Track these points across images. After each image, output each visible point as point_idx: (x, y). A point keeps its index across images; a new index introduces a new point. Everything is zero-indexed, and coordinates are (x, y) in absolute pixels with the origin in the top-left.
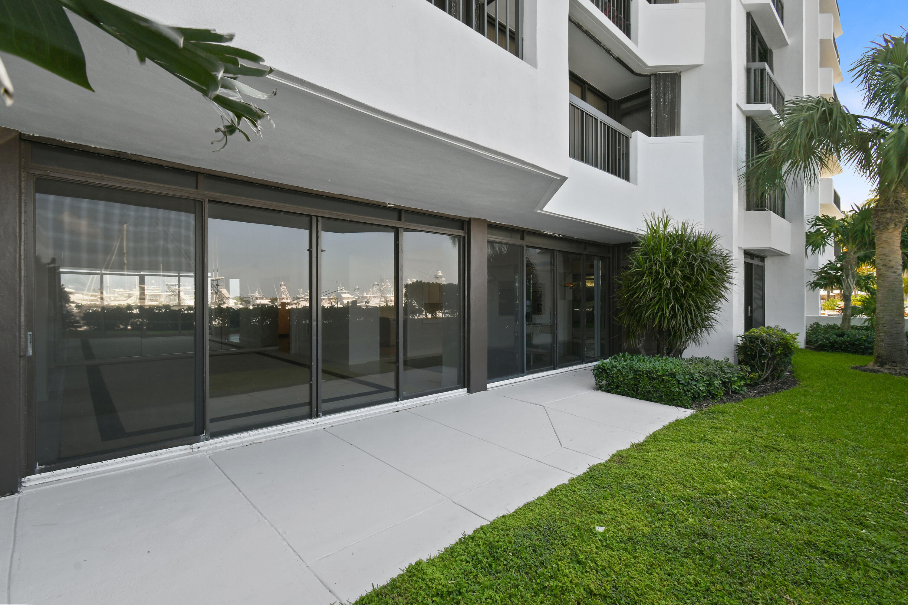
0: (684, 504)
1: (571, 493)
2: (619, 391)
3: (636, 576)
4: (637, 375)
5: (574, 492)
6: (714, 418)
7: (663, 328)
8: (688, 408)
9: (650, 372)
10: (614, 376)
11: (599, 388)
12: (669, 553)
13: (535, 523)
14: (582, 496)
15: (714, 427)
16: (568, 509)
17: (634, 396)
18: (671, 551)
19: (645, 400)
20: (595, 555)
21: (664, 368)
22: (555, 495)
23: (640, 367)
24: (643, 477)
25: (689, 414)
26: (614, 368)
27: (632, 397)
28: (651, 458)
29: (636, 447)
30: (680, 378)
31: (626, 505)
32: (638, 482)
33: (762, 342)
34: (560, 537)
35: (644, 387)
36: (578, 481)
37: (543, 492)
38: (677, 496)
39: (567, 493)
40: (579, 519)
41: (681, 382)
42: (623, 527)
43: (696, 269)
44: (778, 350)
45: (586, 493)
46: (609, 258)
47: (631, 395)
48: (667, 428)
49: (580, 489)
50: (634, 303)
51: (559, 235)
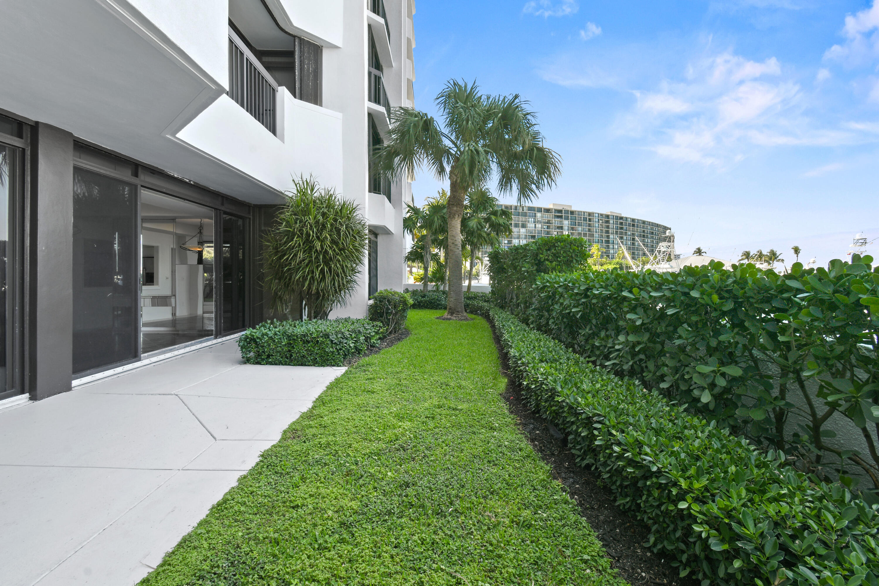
0: (375, 460)
1: (248, 496)
2: (270, 360)
3: (367, 570)
4: (291, 340)
5: (251, 493)
6: (365, 371)
7: (312, 291)
8: (340, 366)
9: (304, 336)
10: (265, 345)
11: (247, 361)
12: (385, 521)
13: (206, 566)
14: (266, 494)
15: (369, 379)
16: (251, 521)
17: (287, 363)
18: (387, 517)
19: (299, 365)
20: (309, 570)
21: (318, 329)
22: (226, 508)
23: (294, 332)
24: (328, 444)
25: (344, 371)
26: (265, 336)
27: (286, 364)
28: (329, 422)
29: (308, 416)
30: (333, 337)
31: (322, 485)
32: (326, 453)
33: (388, 301)
34: (253, 569)
35: (299, 352)
36: (253, 477)
37: (203, 513)
38: (367, 454)
39: (244, 499)
40: (272, 529)
41: (334, 342)
42: (330, 513)
43: (342, 233)
44: (399, 306)
45: (269, 488)
46: (250, 219)
47: (284, 363)
48: (330, 388)
49: (259, 487)
50: (282, 266)
51: (190, 181)
